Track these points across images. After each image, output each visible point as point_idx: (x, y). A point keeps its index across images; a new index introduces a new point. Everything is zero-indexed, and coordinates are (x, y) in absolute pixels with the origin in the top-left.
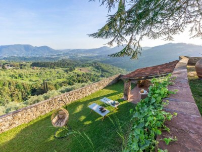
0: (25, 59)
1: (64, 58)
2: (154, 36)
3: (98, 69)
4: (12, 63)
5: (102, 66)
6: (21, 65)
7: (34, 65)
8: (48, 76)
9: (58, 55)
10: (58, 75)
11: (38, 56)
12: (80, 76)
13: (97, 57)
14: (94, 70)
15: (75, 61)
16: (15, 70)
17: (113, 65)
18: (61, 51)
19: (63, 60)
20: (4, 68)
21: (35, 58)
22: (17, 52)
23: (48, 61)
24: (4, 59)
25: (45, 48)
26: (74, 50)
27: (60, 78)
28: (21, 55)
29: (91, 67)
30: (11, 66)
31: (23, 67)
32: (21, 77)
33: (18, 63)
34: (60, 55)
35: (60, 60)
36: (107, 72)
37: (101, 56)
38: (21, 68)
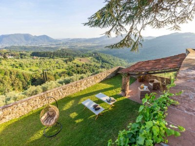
0: (25, 48)
1: (64, 48)
2: (159, 25)
3: (98, 60)
4: (13, 53)
5: (103, 57)
6: (21, 54)
7: (34, 54)
8: (48, 66)
9: (57, 45)
10: (57, 65)
11: (37, 46)
12: (79, 66)
13: (97, 47)
14: (94, 61)
15: (75, 52)
16: (16, 60)
17: (114, 56)
18: (60, 41)
19: (62, 50)
20: (5, 57)
21: (34, 47)
22: (17, 41)
23: (48, 50)
24: (5, 48)
25: (45, 37)
26: (73, 40)
27: (59, 69)
28: (22, 45)
29: (91, 57)
30: (12, 55)
31: (23, 56)
32: (21, 67)
33: (18, 53)
34: (60, 44)
35: (60, 49)
36: (107, 62)
37: (101, 46)
38: (22, 58)
